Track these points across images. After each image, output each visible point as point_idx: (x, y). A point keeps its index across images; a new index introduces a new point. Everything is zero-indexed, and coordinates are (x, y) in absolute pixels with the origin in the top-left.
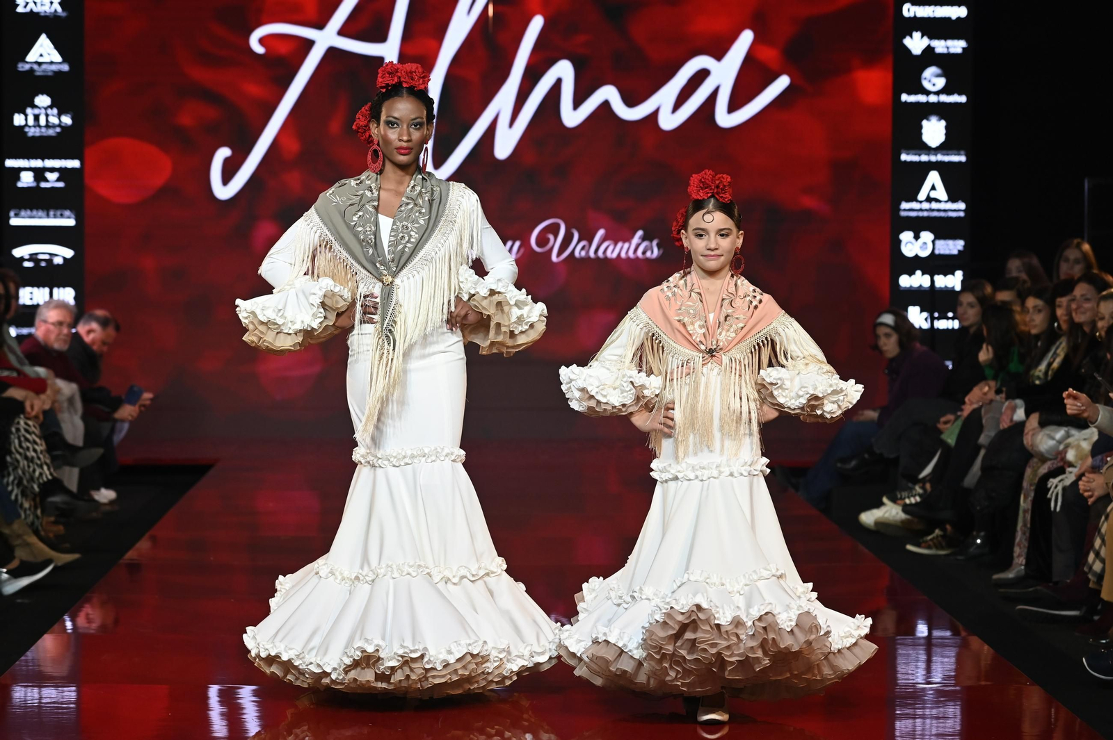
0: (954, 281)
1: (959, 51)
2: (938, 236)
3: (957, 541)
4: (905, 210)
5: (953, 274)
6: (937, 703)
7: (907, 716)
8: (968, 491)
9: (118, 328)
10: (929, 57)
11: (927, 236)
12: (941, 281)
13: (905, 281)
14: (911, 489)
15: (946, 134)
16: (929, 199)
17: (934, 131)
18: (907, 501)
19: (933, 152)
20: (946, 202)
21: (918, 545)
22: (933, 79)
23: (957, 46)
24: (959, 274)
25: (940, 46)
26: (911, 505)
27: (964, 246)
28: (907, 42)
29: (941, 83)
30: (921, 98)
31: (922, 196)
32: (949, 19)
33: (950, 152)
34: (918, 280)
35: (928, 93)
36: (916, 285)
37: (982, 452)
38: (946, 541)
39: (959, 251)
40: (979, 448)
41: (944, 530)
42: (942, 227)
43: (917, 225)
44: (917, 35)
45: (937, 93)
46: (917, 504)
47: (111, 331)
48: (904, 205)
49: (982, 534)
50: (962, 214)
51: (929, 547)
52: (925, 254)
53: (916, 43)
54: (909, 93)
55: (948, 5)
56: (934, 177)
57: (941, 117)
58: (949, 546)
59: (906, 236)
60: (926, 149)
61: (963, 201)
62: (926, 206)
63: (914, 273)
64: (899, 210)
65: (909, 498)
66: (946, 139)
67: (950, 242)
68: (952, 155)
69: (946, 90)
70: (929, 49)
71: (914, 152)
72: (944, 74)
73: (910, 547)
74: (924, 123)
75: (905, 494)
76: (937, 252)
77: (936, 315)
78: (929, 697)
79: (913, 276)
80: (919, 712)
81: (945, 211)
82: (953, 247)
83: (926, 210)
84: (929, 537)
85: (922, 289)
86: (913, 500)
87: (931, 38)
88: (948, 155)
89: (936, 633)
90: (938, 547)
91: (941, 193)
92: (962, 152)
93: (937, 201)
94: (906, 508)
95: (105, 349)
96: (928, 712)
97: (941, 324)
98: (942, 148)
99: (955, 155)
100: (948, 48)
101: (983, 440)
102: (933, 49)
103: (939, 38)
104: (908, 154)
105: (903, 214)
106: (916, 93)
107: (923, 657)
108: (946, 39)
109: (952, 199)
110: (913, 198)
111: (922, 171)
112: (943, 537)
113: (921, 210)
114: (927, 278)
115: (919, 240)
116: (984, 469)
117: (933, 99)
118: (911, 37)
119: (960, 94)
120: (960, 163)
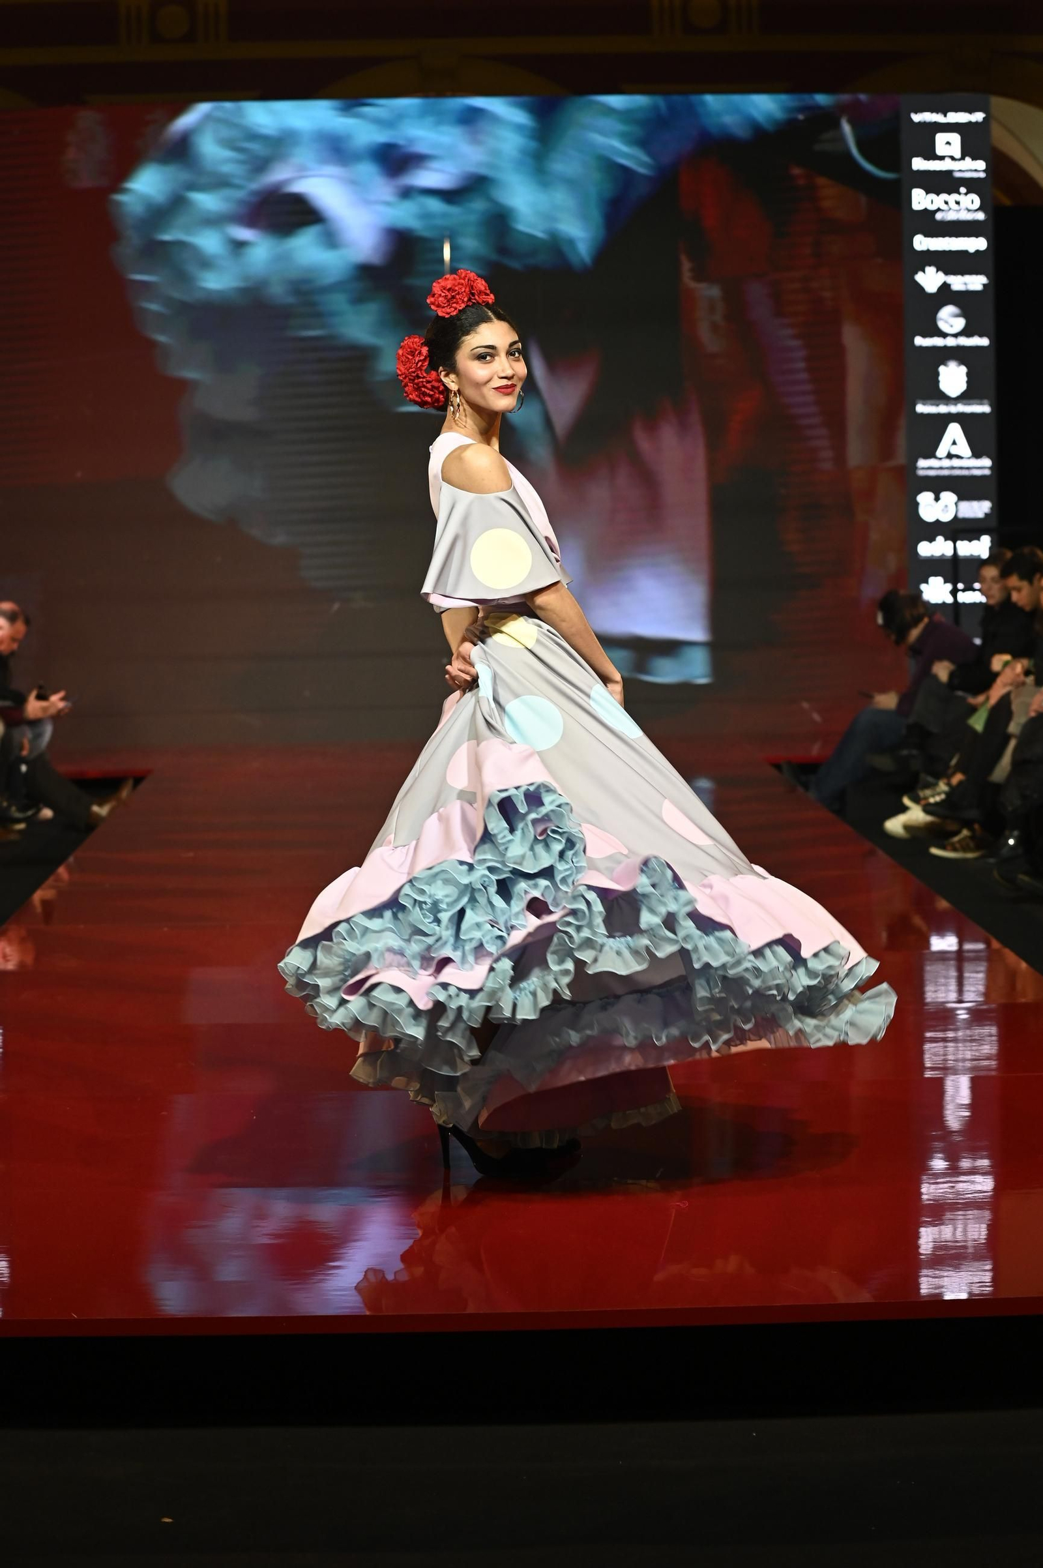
0: (981, 547)
1: (979, 288)
2: (962, 497)
3: (988, 840)
4: (923, 468)
5: (979, 539)
6: (970, 1024)
7: (934, 1040)
8: (997, 787)
9: (27, 622)
10: (946, 295)
11: (948, 497)
12: (966, 548)
13: (926, 549)
14: (936, 785)
15: (967, 382)
16: (950, 456)
17: (953, 378)
18: (932, 800)
19: (953, 402)
20: (969, 458)
21: (943, 848)
22: (950, 319)
23: (976, 282)
24: (986, 540)
25: (958, 283)
26: (936, 804)
27: (992, 509)
28: (920, 278)
29: (960, 324)
30: (937, 342)
31: (942, 451)
32: (966, 252)
33: (971, 401)
34: (938, 548)
35: (944, 335)
36: (937, 554)
37: (1013, 743)
38: (977, 842)
39: (986, 514)
40: (1007, 738)
41: (971, 829)
42: (965, 487)
43: (937, 485)
44: (931, 270)
45: (956, 336)
46: (943, 801)
47: (20, 626)
48: (922, 463)
49: (1016, 833)
50: (987, 472)
51: (955, 850)
52: (947, 517)
53: (930, 280)
54: (924, 336)
55: (964, 236)
56: (954, 431)
57: (962, 362)
58: (977, 848)
59: (925, 499)
60: (944, 398)
61: (989, 457)
62: (947, 463)
63: (934, 540)
64: (916, 468)
65: (933, 796)
66: (967, 387)
67: (975, 504)
68: (973, 404)
69: (966, 332)
70: (945, 287)
71: (933, 402)
72: (964, 314)
73: (934, 851)
74: (942, 369)
75: (928, 792)
76: (961, 515)
77: (960, 586)
78: (963, 1015)
79: (933, 543)
80: (950, 1034)
81: (968, 468)
82: (979, 509)
83: (947, 468)
84: (956, 839)
85: (944, 558)
86: (938, 799)
87: (946, 273)
88: (969, 404)
89: (968, 946)
90: (965, 849)
91: (963, 448)
92: (986, 401)
93: (958, 457)
94: (927, 809)
95: (15, 646)
96: (960, 1034)
97: (966, 597)
98: (964, 398)
99: (978, 404)
100: (966, 284)
101: (1013, 728)
102: (949, 285)
103: (955, 273)
104: (924, 404)
105: (921, 473)
106: (931, 336)
107: (953, 973)
108: (962, 274)
109: (976, 454)
110: (932, 455)
111: (940, 423)
112: (972, 838)
113: (941, 468)
114: (950, 544)
115: (939, 502)
116: (1016, 764)
117: (951, 342)
118: (924, 272)
119: (981, 336)
120: (983, 415)
